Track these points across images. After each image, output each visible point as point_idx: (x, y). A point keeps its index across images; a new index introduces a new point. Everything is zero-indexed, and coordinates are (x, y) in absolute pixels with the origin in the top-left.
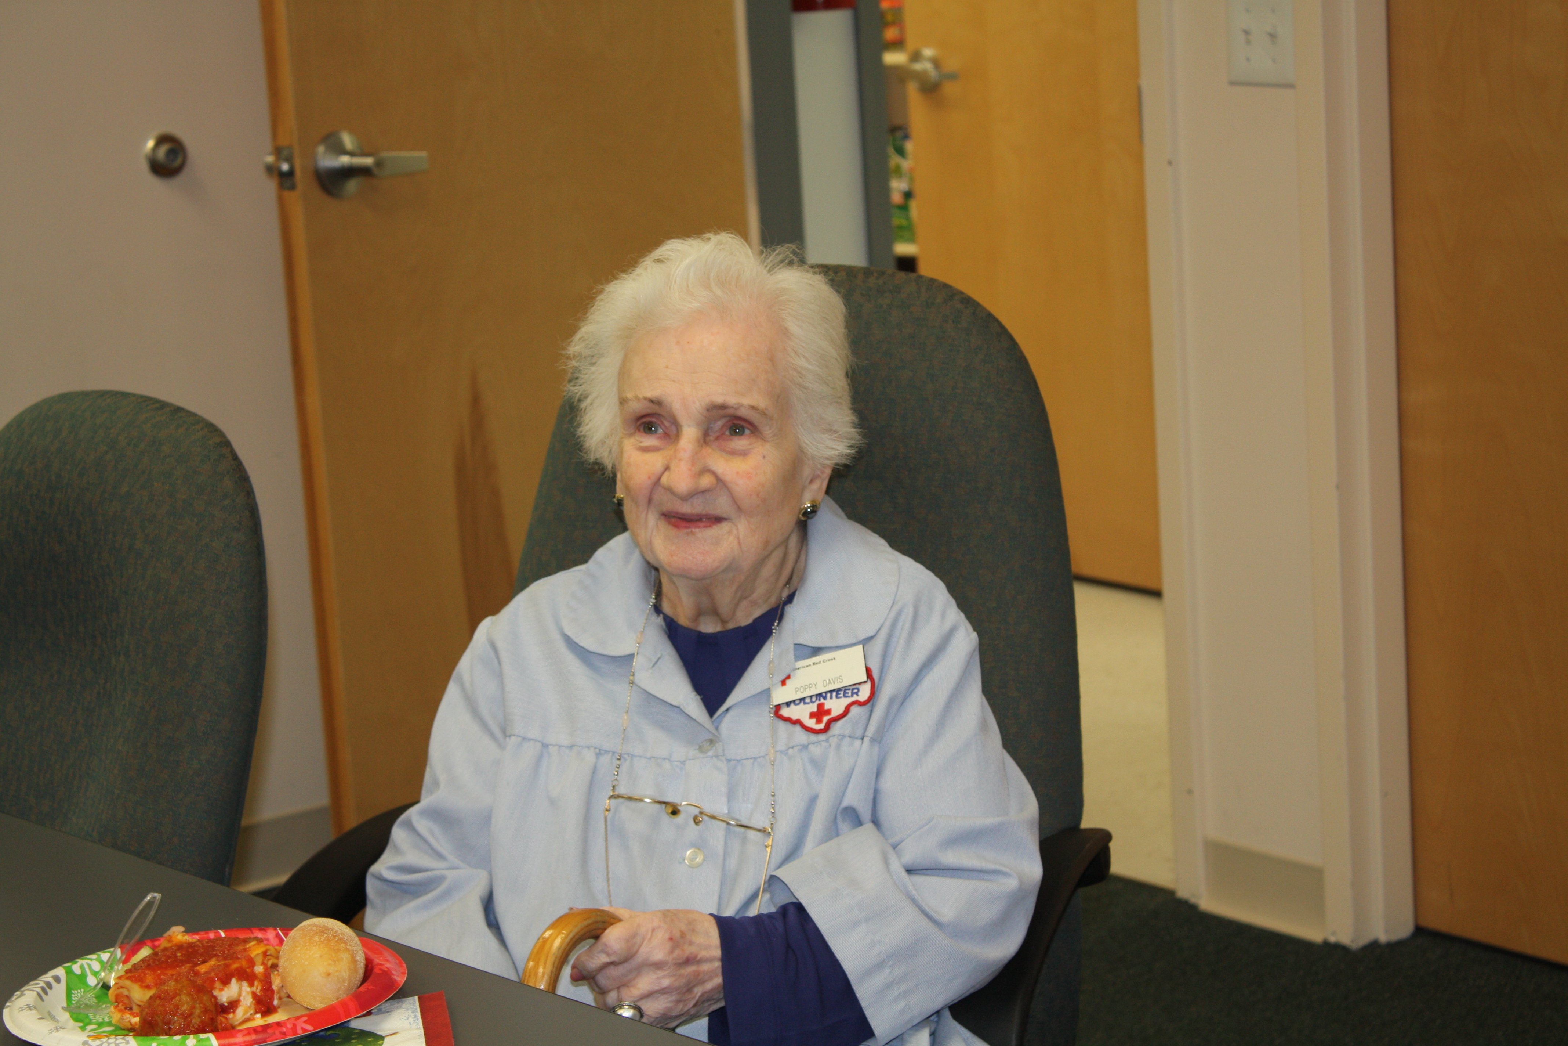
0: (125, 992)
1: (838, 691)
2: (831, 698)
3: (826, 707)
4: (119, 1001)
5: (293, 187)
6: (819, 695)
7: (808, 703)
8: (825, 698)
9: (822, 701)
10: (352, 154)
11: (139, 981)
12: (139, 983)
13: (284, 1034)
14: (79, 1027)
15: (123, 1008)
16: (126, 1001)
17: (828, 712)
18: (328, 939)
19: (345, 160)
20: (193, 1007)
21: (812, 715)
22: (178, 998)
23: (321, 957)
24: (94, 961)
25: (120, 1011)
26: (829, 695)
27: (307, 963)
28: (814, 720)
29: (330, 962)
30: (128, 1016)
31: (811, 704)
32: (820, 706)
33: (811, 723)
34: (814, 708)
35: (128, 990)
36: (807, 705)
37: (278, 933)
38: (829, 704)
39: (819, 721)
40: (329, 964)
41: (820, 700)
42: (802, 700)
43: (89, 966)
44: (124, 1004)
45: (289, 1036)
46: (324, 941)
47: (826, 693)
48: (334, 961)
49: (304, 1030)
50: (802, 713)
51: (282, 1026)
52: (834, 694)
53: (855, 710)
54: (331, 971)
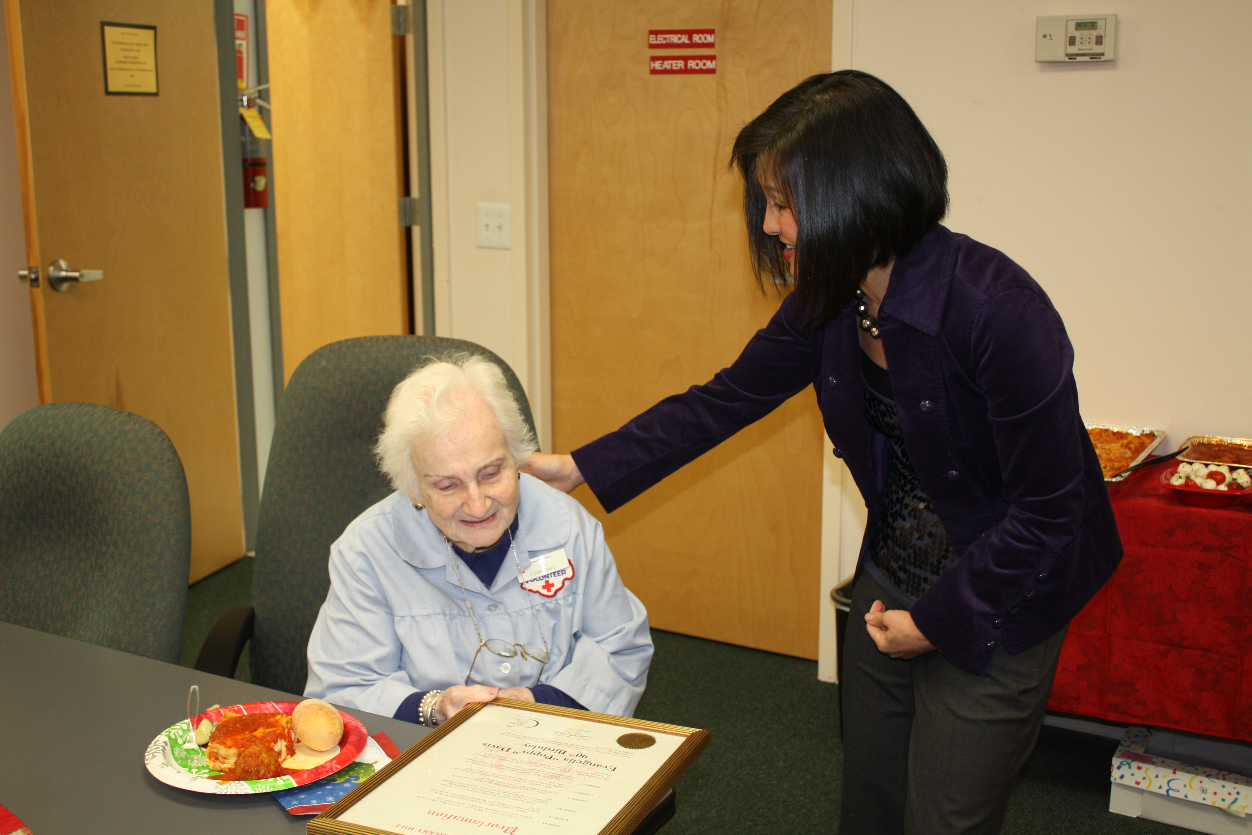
0: (215, 750)
1: (554, 573)
2: (551, 577)
3: (551, 582)
4: (211, 755)
5: (38, 286)
6: (545, 576)
7: (538, 580)
8: (548, 577)
9: (547, 579)
10: (67, 271)
11: (224, 744)
12: (224, 745)
13: (327, 772)
14: (187, 771)
15: (214, 759)
16: (215, 755)
17: (553, 585)
18: (326, 713)
19: (64, 274)
20: (270, 760)
21: (544, 587)
22: (261, 756)
23: (326, 723)
24: (179, 730)
25: (214, 761)
26: (550, 576)
27: (318, 727)
28: (546, 590)
29: (331, 725)
30: (218, 763)
31: (540, 581)
32: (547, 582)
33: (545, 592)
34: (543, 583)
35: (217, 749)
36: (538, 582)
37: (273, 705)
38: (551, 580)
39: (549, 591)
40: (331, 727)
41: (545, 578)
42: (535, 579)
43: (177, 732)
44: (214, 757)
45: (330, 772)
46: (325, 714)
47: (548, 575)
48: (333, 725)
49: (336, 768)
50: (538, 586)
51: (325, 768)
52: (552, 575)
53: (567, 583)
54: (332, 731)
